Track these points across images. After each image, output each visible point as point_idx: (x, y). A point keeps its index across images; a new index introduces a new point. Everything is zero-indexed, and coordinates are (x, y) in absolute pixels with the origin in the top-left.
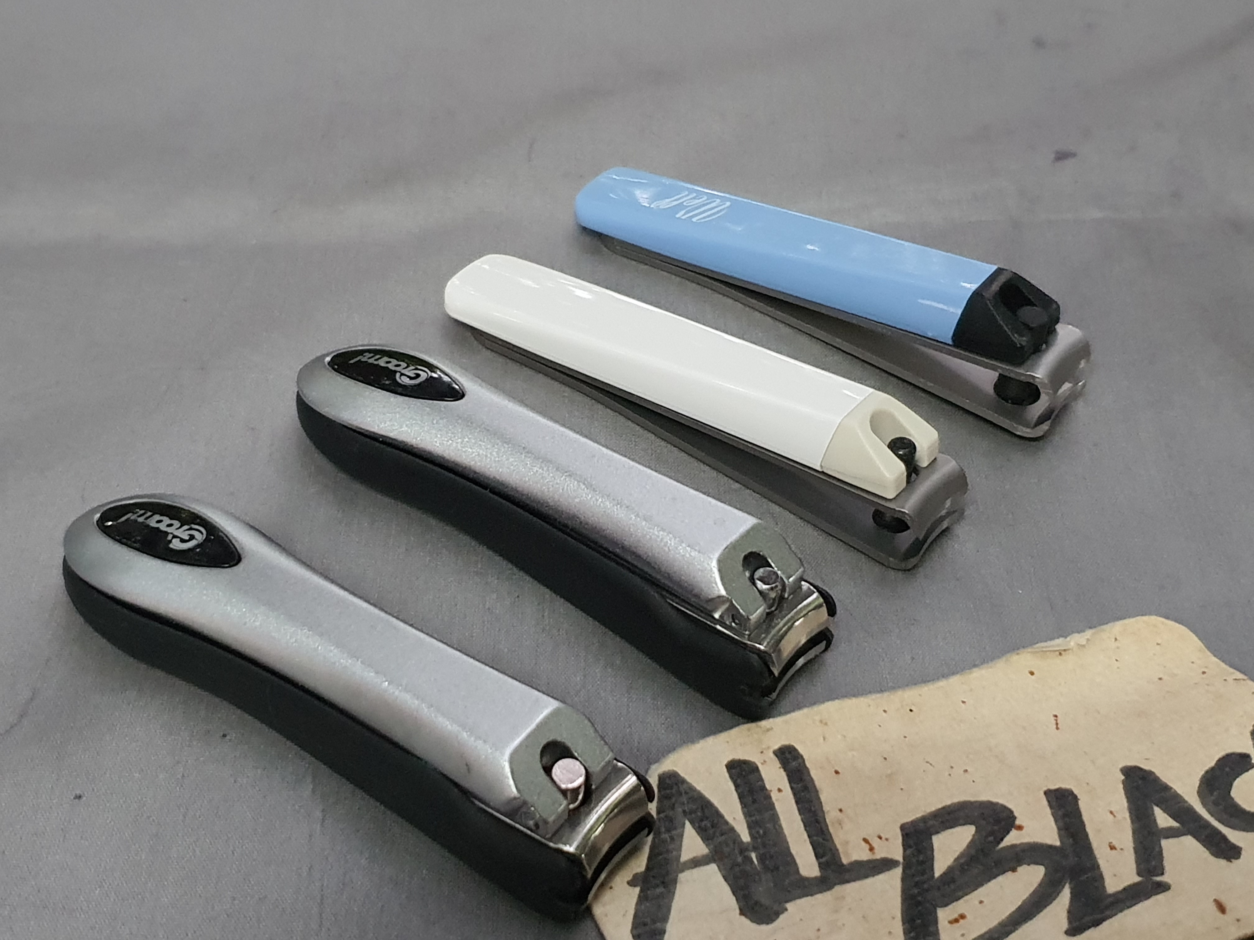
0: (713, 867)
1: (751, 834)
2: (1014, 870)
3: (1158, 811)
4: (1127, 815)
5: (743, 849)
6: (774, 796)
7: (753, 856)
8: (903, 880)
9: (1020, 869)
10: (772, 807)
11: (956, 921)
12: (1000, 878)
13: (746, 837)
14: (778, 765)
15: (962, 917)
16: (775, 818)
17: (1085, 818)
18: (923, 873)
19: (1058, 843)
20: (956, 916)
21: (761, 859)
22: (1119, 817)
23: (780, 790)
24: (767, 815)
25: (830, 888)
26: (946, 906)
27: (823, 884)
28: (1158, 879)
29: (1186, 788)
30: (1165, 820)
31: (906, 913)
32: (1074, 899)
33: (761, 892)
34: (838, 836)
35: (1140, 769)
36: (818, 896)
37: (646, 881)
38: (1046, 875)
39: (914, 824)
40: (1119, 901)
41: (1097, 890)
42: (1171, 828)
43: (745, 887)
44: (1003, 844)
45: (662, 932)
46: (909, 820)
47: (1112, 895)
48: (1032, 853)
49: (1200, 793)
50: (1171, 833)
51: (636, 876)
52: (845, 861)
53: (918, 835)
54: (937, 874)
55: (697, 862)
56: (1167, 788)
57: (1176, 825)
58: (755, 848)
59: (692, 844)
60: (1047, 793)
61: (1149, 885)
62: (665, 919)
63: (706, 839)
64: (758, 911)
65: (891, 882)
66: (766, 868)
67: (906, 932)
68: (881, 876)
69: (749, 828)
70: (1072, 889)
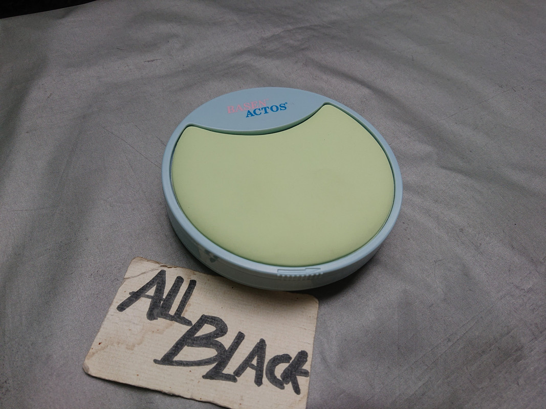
0: (150, 300)
2: (211, 349)
3: (256, 358)
4: (249, 353)
5: (161, 299)
6: (180, 290)
7: (162, 302)
13: (164, 297)
16: (175, 296)
19: (227, 349)
20: (187, 351)
23: (183, 290)
25: (172, 320)
26: (188, 346)
27: (172, 318)
28: (236, 377)
29: (269, 356)
30: (254, 362)
31: (180, 340)
32: (214, 368)
33: (156, 311)
34: (187, 308)
35: (265, 342)
36: (168, 321)
37: (134, 295)
38: (216, 356)
39: (206, 317)
40: (222, 376)
41: (221, 369)
42: (253, 365)
43: (153, 309)
44: (216, 339)
45: (125, 309)
46: (206, 314)
47: (223, 374)
48: (219, 346)
49: (270, 360)
50: (252, 367)
51: (133, 292)
52: (182, 316)
53: (204, 320)
54: (196, 336)
55: (148, 297)
56: (265, 353)
57: (256, 365)
58: (164, 301)
59: (151, 292)
60: (240, 332)
61: (232, 378)
62: (128, 306)
63: (156, 292)
64: (151, 315)
65: (185, 328)
66: (162, 307)
67: (173, 347)
68: (185, 326)
69: (167, 295)
70: (217, 364)
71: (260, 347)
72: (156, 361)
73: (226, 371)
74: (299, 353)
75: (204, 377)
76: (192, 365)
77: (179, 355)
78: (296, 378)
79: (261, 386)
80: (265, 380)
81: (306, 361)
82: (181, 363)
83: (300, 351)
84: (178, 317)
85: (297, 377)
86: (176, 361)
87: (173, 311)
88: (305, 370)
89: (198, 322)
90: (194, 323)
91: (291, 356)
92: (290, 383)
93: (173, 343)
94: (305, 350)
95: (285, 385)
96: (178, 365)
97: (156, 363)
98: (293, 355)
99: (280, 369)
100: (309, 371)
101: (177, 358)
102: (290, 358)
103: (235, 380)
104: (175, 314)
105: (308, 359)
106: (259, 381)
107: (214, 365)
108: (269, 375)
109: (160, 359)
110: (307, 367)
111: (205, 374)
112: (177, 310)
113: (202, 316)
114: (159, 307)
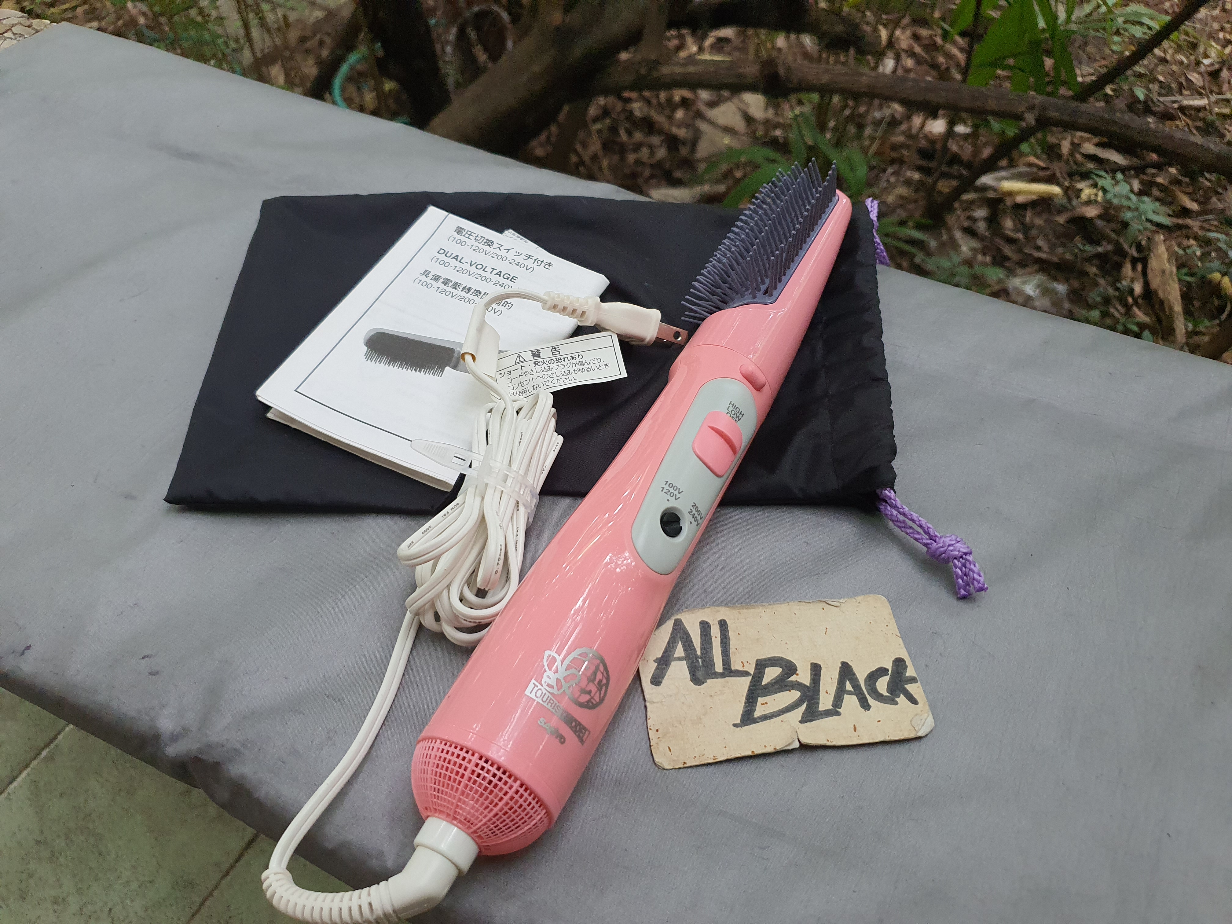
0: (684, 662)
1: (701, 653)
2: (790, 691)
3: (848, 682)
4: (836, 681)
5: (697, 657)
6: (713, 639)
7: (700, 660)
8: (751, 682)
9: (792, 691)
10: (711, 643)
11: (764, 704)
12: (784, 693)
13: (699, 653)
14: (718, 627)
15: (766, 703)
16: (711, 648)
17: (821, 678)
18: (758, 681)
19: (808, 685)
20: (764, 702)
21: (702, 662)
22: (834, 680)
23: (716, 637)
24: (708, 646)
25: (724, 677)
26: (762, 697)
27: (722, 675)
28: (838, 709)
29: (861, 676)
30: (849, 687)
31: (747, 695)
32: (806, 709)
33: (700, 674)
34: (733, 658)
35: (848, 664)
36: (719, 679)
37: (660, 661)
38: (800, 696)
39: (761, 660)
40: (821, 714)
41: (815, 708)
42: (850, 691)
43: (694, 671)
44: (789, 679)
45: (661, 682)
46: (760, 658)
47: (820, 711)
48: (798, 686)
49: (865, 679)
50: (850, 693)
51: (657, 659)
52: (733, 668)
53: (761, 665)
54: (763, 684)
55: (679, 659)
56: (854, 674)
57: (852, 690)
58: (701, 658)
59: (679, 651)
60: (811, 664)
61: (834, 711)
62: (663, 678)
63: (685, 650)
64: (697, 680)
65: (746, 681)
66: (703, 665)
67: (745, 703)
68: (743, 678)
69: (701, 650)
70: (807, 705)
71: (846, 671)
72: (735, 725)
73: (821, 708)
74: (894, 661)
75: (801, 722)
76: (780, 715)
77: (757, 709)
78: (905, 689)
79: (871, 709)
80: (871, 701)
81: (907, 667)
82: (765, 718)
83: (894, 659)
84: (729, 672)
85: (905, 686)
86: (758, 717)
87: (719, 667)
88: (911, 676)
89: (756, 669)
90: (752, 671)
91: (887, 668)
92: (901, 695)
93: (743, 700)
94: (899, 656)
95: (897, 699)
96: (763, 721)
97: (737, 727)
98: (889, 666)
99: (882, 685)
100: (916, 676)
101: (757, 714)
102: (888, 670)
103: (838, 714)
104: (723, 668)
105: (907, 664)
106: (865, 705)
107: (805, 705)
108: (873, 695)
109: (739, 722)
110: (910, 672)
111: (800, 719)
112: (723, 665)
113: (757, 661)
114: (700, 667)
